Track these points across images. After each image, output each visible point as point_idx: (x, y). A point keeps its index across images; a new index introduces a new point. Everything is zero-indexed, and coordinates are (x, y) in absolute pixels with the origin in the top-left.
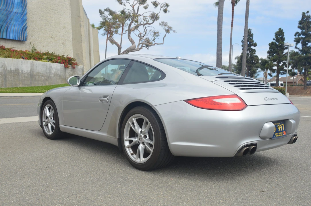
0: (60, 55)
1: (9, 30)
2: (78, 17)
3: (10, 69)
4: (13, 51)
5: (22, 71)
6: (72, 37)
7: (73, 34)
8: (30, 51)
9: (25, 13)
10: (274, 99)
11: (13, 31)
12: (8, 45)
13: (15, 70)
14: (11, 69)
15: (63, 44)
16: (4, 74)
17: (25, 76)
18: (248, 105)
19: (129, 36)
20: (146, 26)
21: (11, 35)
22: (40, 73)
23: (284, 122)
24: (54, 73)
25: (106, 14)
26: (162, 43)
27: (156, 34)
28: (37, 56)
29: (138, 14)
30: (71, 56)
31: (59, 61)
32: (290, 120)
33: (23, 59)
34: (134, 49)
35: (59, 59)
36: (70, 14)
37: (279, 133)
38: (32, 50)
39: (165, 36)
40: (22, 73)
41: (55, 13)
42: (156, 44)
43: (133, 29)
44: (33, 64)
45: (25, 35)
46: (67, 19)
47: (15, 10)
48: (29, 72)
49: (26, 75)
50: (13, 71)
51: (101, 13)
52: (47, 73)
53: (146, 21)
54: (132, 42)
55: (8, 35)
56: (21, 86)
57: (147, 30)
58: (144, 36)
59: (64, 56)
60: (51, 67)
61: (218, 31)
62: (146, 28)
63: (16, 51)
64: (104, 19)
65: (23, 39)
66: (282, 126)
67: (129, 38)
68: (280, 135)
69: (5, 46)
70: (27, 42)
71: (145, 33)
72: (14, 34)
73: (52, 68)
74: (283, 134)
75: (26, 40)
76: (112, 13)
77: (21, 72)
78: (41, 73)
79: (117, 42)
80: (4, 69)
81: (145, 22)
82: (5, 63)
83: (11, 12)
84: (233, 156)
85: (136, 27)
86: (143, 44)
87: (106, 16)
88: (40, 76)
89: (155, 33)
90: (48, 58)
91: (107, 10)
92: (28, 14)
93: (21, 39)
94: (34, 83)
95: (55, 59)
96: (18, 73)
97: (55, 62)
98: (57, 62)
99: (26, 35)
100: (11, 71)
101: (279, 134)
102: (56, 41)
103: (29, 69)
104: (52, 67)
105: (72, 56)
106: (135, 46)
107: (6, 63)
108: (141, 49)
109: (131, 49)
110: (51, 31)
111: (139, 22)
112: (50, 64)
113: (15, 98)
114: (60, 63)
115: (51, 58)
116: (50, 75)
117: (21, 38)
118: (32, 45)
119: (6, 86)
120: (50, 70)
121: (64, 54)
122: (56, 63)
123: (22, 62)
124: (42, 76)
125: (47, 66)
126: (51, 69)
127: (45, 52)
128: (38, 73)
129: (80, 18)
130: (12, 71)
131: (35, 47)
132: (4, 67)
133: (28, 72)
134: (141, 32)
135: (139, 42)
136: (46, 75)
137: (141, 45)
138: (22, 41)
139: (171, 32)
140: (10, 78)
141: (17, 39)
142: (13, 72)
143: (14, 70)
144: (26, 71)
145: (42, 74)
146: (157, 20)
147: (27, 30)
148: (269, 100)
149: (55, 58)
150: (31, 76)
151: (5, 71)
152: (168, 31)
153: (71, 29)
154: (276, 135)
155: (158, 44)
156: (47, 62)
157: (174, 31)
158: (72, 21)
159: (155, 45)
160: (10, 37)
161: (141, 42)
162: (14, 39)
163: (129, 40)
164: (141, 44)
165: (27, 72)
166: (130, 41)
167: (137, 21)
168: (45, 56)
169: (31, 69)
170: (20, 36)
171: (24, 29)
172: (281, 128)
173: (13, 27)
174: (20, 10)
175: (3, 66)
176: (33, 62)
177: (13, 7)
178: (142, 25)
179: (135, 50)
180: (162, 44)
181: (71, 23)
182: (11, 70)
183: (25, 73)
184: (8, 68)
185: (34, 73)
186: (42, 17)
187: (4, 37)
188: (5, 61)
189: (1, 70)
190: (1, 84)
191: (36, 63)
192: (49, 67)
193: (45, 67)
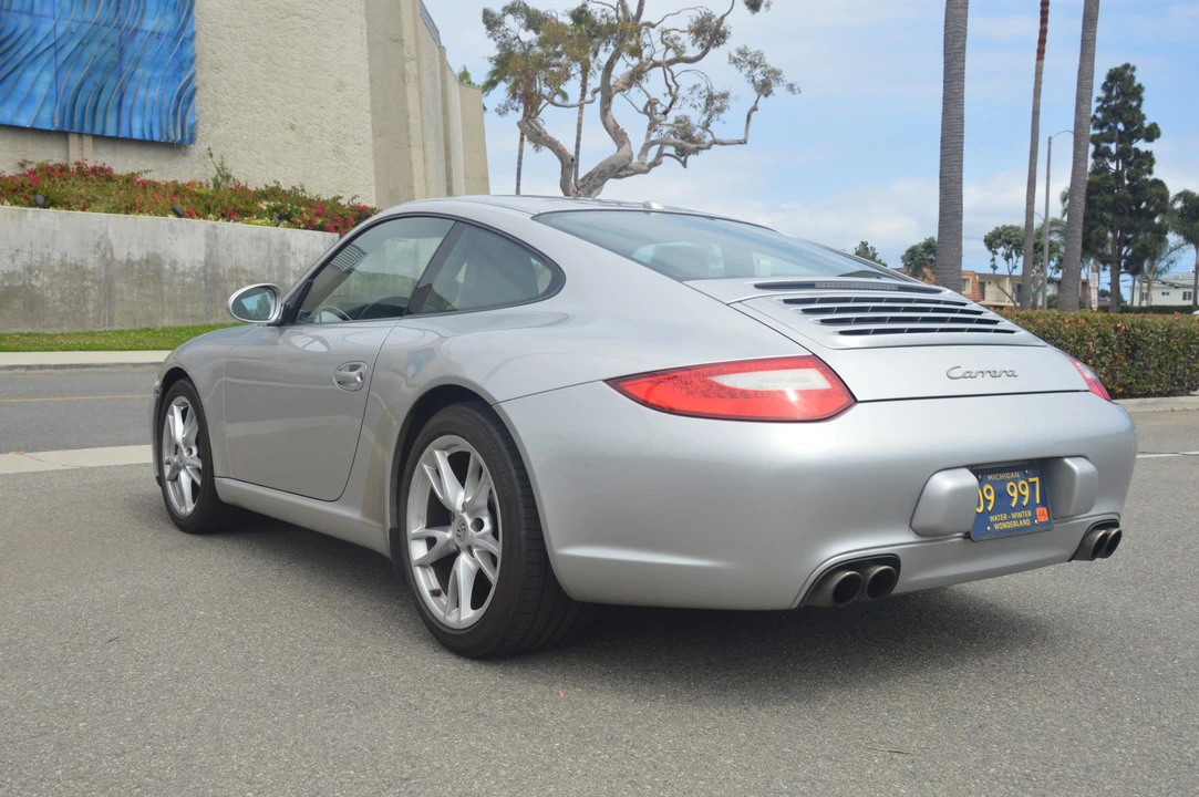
0: (324, 197)
1: (127, 101)
2: (396, 41)
3: (125, 259)
4: (145, 185)
5: (174, 264)
6: (373, 124)
7: (374, 112)
8: (208, 186)
9: (187, 33)
10: (994, 375)
11: (144, 106)
12: (123, 163)
13: (147, 262)
14: (131, 257)
15: (337, 151)
16: (102, 276)
17: (183, 285)
18: (859, 399)
19: (605, 111)
20: (676, 68)
21: (137, 124)
22: (244, 271)
23: (1044, 468)
24: (298, 269)
25: (513, 24)
26: (741, 137)
27: (714, 102)
28: (231, 203)
29: (644, 19)
30: (368, 199)
31: (319, 221)
32: (1067, 461)
33: (179, 215)
34: (625, 167)
35: (318, 215)
36: (365, 31)
37: (1014, 516)
38: (215, 180)
39: (754, 109)
40: (174, 273)
41: (304, 29)
42: (715, 142)
43: (621, 85)
44: (216, 236)
45: (189, 120)
46: (350, 51)
47: (150, 24)
48: (200, 269)
49: (189, 280)
50: (140, 262)
51: (491, 21)
52: (270, 270)
53: (675, 48)
54: (618, 136)
55: (125, 122)
56: (168, 322)
57: (678, 87)
58: (665, 113)
59: (340, 201)
60: (285, 246)
61: (945, 82)
62: (673, 78)
63: (155, 185)
64: (502, 46)
65: (179, 138)
66: (1032, 485)
67: (604, 123)
68: (1015, 524)
69: (113, 167)
70: (198, 148)
71: (669, 99)
72: (148, 118)
73: (289, 248)
74: (1034, 516)
75: (192, 140)
76: (535, 20)
77: (167, 267)
78: (249, 269)
79: (557, 139)
80: (104, 255)
81: (671, 55)
82: (107, 233)
83: (136, 30)
84: (795, 606)
85: (636, 77)
86: (663, 144)
87: (512, 35)
88: (244, 283)
89: (710, 99)
90: (276, 209)
91: (511, 10)
92: (197, 36)
93: (173, 138)
94: (220, 311)
95: (301, 213)
96: (158, 273)
97: (302, 226)
98: (310, 226)
99: (192, 121)
100: (129, 263)
101: (1010, 519)
102: (309, 139)
103: (202, 257)
104: (293, 245)
105: (374, 198)
106: (628, 154)
107: (111, 231)
108: (654, 164)
109: (613, 166)
110: (289, 104)
111: (646, 53)
112: (284, 234)
113: (138, 369)
114: (321, 228)
115: (289, 209)
116: (282, 277)
117: (172, 133)
118: (217, 159)
119: (111, 324)
120: (283, 259)
121: (341, 195)
122: (306, 228)
123: (172, 230)
124: (253, 282)
125: (269, 243)
126: (289, 255)
127: (266, 186)
128: (235, 270)
129: (403, 45)
130: (134, 263)
131: (225, 166)
132: (103, 247)
133: (198, 265)
134: (653, 97)
135: (648, 136)
136: (267, 278)
137: (654, 151)
138: (175, 146)
139: (778, 89)
140: (125, 294)
141: (156, 137)
142: (136, 266)
143: (142, 259)
144: (188, 265)
145: (252, 274)
146: (718, 44)
147: (196, 98)
148: (968, 375)
149: (303, 209)
150: (206, 285)
151: (108, 266)
152: (764, 88)
153: (368, 92)
154: (997, 522)
155: (723, 144)
156: (268, 224)
157: (791, 87)
158: (370, 59)
159: (714, 146)
160: (131, 130)
161: (654, 136)
162: (148, 137)
163: (607, 129)
164: (653, 143)
165: (192, 268)
166: (610, 133)
167: (636, 52)
168: (266, 203)
169: (209, 256)
170: (168, 126)
171: (186, 96)
172: (1026, 493)
173: (142, 93)
174: (168, 23)
175: (99, 244)
176: (214, 227)
177: (144, 12)
178: (656, 64)
179: (631, 169)
180: (740, 143)
181: (367, 67)
182: (129, 260)
183: (184, 274)
184: (121, 255)
185: (221, 271)
186: (255, 45)
187: (111, 132)
188: (107, 227)
189: (92, 262)
190: (91, 315)
191: (227, 232)
192: (277, 246)
193: (263, 244)
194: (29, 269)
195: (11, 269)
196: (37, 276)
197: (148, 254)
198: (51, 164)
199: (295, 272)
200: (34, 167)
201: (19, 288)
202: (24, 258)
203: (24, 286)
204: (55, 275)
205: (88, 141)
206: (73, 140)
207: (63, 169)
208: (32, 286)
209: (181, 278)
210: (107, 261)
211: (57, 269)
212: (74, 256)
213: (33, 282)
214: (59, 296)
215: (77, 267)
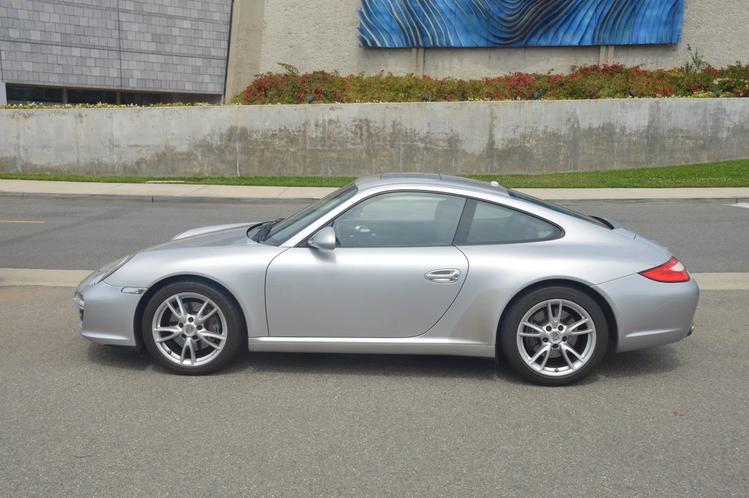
3: (587, 127)
5: (623, 129)
13: (603, 128)
14: (591, 126)
16: (571, 139)
17: (629, 142)
22: (681, 131)
24: (732, 126)
38: (688, 66)
40: (623, 135)
44: (658, 108)
48: (643, 131)
49: (634, 139)
50: (597, 129)
52: (705, 128)
55: (635, 34)
56: (616, 166)
60: (721, 110)
65: (670, 40)
69: (625, 64)
70: (682, 46)
72: (650, 29)
73: (725, 112)
77: (618, 131)
78: (685, 128)
82: (575, 112)
88: (680, 139)
90: (724, 83)
93: (665, 40)
94: (658, 159)
95: (745, 84)
96: (611, 135)
97: (742, 95)
100: (590, 130)
103: (646, 123)
104: (728, 110)
107: (578, 111)
116: (716, 133)
117: (664, 37)
118: (693, 51)
119: (575, 168)
120: (717, 120)
123: (623, 106)
124: (689, 138)
125: (705, 110)
128: (674, 130)
130: (593, 130)
131: (698, 55)
132: (573, 121)
133: (642, 129)
136: (701, 134)
138: (667, 46)
141: (653, 42)
142: (595, 132)
143: (599, 127)
144: (634, 129)
145: (688, 132)
149: (746, 81)
150: (648, 141)
151: (575, 132)
156: (709, 96)
160: (637, 39)
162: (647, 42)
165: (636, 131)
168: (719, 79)
169: (652, 122)
175: (569, 119)
176: (658, 102)
182: (590, 128)
183: (630, 135)
184: (584, 125)
185: (661, 131)
187: (626, 42)
188: (576, 108)
189: (564, 130)
190: (561, 163)
191: (668, 105)
192: (712, 112)
193: (700, 111)
194: (524, 137)
195: (513, 137)
196: (528, 140)
197: (604, 124)
198: (588, 66)
199: (728, 129)
200: (577, 69)
201: (518, 148)
202: (522, 130)
203: (520, 146)
204: (540, 139)
205: (611, 50)
206: (603, 50)
207: (595, 68)
208: (525, 146)
209: (628, 138)
210: (575, 129)
211: (541, 136)
212: (552, 127)
213: (526, 144)
214: (541, 152)
215: (554, 134)
